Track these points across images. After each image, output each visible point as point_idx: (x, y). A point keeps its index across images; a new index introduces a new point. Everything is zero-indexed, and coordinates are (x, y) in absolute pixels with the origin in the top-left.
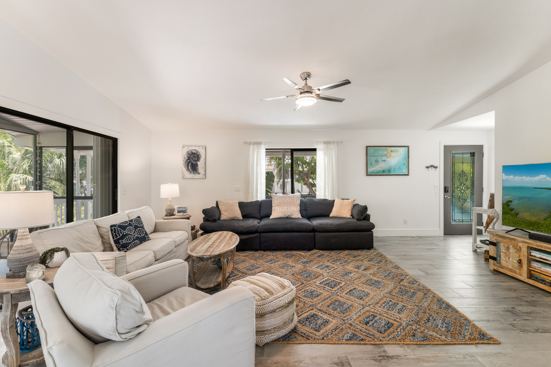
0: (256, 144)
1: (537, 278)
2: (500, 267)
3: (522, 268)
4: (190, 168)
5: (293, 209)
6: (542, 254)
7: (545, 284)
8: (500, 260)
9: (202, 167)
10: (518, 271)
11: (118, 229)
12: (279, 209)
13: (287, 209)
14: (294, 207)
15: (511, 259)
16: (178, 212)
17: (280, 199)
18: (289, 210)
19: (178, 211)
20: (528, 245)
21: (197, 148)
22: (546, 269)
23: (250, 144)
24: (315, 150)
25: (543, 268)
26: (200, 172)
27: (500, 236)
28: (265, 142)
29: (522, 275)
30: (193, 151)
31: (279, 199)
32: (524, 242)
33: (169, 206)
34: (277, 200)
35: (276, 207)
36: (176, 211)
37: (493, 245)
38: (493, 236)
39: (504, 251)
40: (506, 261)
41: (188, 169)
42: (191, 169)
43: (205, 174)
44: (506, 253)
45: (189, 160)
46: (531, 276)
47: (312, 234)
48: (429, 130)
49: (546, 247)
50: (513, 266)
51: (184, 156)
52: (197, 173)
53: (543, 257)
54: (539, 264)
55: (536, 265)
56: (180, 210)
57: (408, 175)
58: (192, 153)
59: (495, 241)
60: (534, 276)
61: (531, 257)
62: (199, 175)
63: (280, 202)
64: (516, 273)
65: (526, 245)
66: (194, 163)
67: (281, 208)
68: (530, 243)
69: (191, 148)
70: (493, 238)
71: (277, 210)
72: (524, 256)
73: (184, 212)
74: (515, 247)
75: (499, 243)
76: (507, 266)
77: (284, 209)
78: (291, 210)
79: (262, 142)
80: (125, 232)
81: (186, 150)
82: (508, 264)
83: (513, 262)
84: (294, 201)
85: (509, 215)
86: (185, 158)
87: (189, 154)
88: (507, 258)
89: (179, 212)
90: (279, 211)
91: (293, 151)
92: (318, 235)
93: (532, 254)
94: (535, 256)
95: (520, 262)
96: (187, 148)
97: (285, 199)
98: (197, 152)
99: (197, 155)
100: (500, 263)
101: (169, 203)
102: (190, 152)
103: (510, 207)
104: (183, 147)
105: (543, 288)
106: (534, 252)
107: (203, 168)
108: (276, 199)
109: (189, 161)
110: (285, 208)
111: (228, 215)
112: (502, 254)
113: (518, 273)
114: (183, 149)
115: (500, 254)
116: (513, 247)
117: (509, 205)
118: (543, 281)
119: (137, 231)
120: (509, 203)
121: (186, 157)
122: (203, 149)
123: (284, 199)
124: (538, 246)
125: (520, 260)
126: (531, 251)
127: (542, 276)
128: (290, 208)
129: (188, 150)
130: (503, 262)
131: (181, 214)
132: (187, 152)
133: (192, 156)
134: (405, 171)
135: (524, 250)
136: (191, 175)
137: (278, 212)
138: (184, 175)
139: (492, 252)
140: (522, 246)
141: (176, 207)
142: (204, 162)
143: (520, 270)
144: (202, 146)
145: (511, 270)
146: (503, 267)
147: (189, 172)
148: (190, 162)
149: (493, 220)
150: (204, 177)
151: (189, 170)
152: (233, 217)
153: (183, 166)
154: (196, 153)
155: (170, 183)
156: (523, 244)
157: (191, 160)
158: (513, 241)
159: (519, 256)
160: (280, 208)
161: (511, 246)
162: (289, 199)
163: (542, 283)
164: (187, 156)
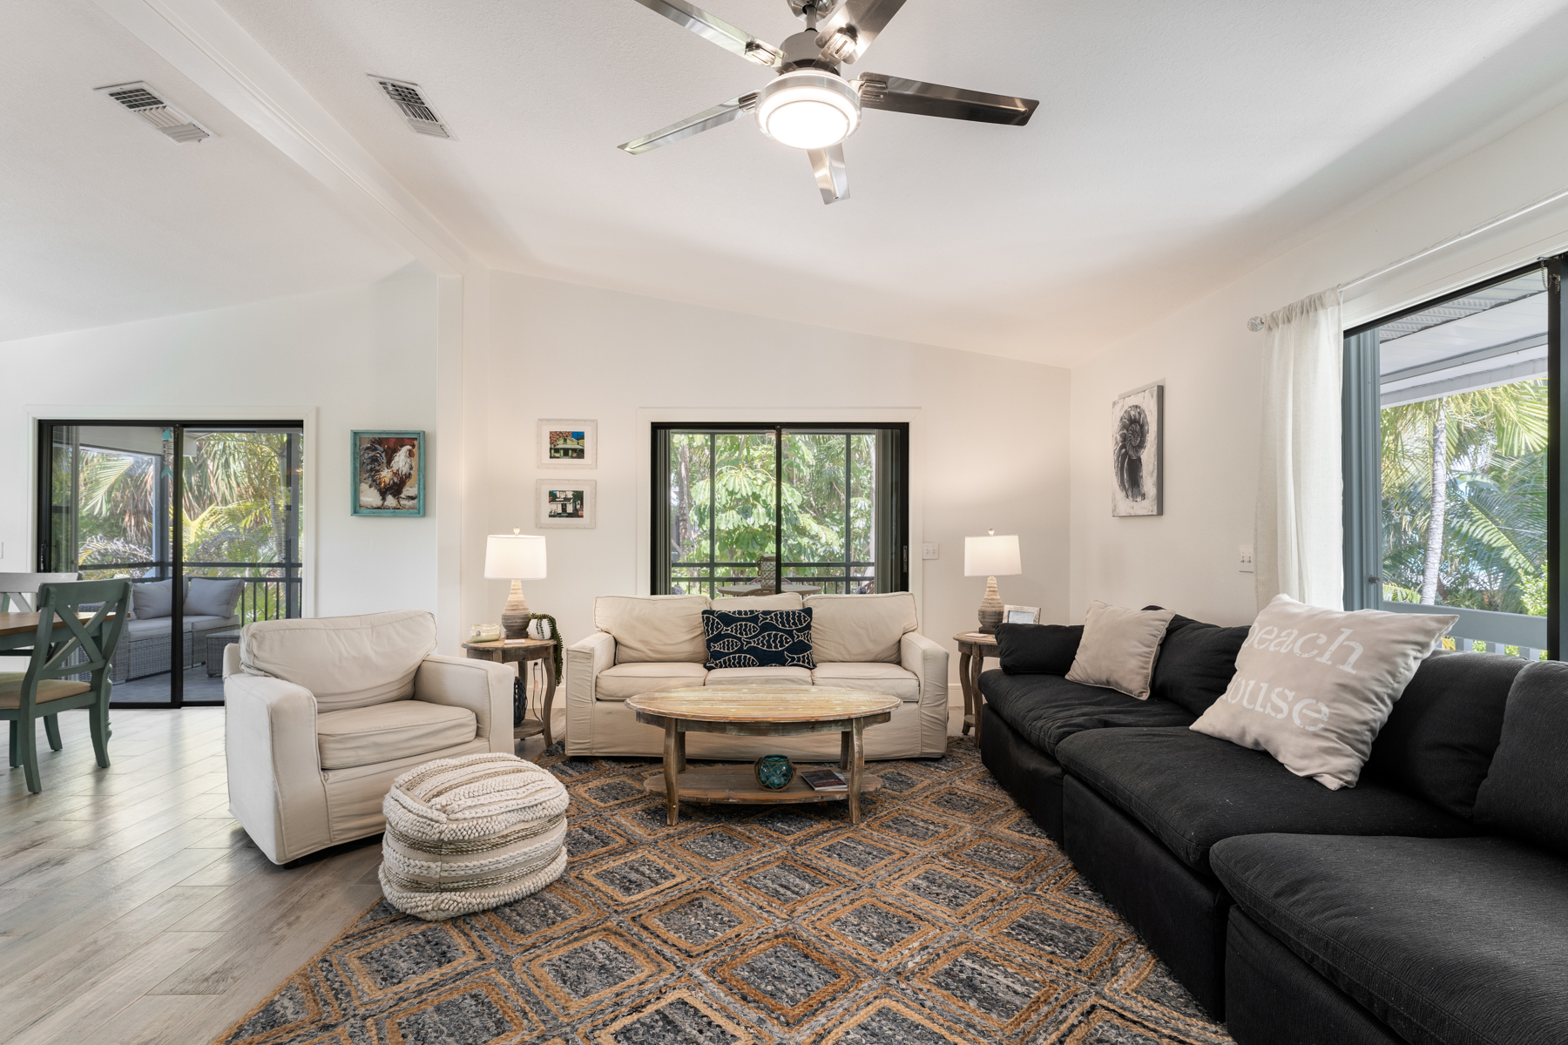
4: (1125, 476)
9: (1151, 467)
11: (713, 620)
14: (1290, 695)
21: (1139, 400)
26: (1145, 488)
30: (1133, 413)
41: (1122, 483)
42: (1127, 482)
43: (1157, 497)
45: (1125, 446)
51: (1115, 436)
52: (1140, 494)
58: (1131, 421)
62: (1144, 503)
66: (1134, 457)
69: (1128, 404)
80: (727, 630)
86: (1116, 443)
87: (1123, 426)
96: (1120, 404)
98: (1139, 413)
99: (1139, 423)
101: (987, 594)
102: (1127, 415)
107: (1152, 474)
109: (1123, 450)
114: (1114, 410)
119: (764, 637)
121: (1119, 437)
122: (1152, 396)
128: (1267, 698)
129: (1122, 413)
132: (1121, 418)
133: (1130, 433)
136: (1129, 504)
138: (1115, 506)
142: (1154, 448)
144: (1151, 388)
147: (1124, 493)
148: (1126, 453)
150: (1155, 508)
151: (1124, 486)
154: (1137, 416)
157: (1127, 448)
164: (1121, 435)
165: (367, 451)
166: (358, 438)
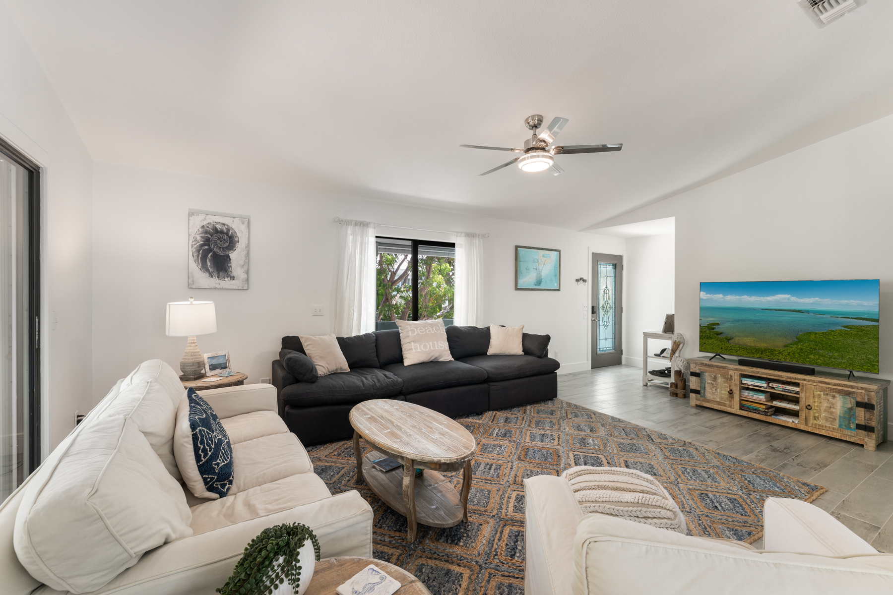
0: (359, 224)
1: (749, 408)
2: (706, 402)
3: (732, 399)
4: (209, 264)
5: (442, 345)
6: (755, 381)
7: (759, 413)
8: (704, 392)
9: (242, 262)
10: (727, 403)
12: (418, 347)
13: (434, 346)
14: (442, 342)
15: (718, 390)
16: (211, 369)
17: (417, 329)
18: (437, 349)
19: (210, 366)
20: (740, 372)
21: (227, 221)
22: (759, 396)
23: (348, 223)
24: (452, 245)
25: (755, 396)
26: (234, 274)
27: (706, 365)
28: (374, 223)
29: (733, 407)
30: (219, 227)
31: (415, 330)
32: (736, 370)
33: (193, 354)
34: (413, 331)
35: (412, 343)
36: (207, 367)
37: (695, 376)
38: (695, 366)
39: (709, 382)
40: (713, 393)
41: (204, 267)
42: (211, 267)
43: (248, 280)
44: (712, 384)
45: (209, 245)
46: (742, 407)
47: (485, 386)
48: (579, 231)
49: (763, 373)
50: (721, 398)
51: (193, 235)
52: (228, 276)
53: (756, 384)
54: (751, 392)
55: (746, 394)
56: (214, 362)
57: (559, 290)
58: (216, 231)
59: (698, 372)
60: (745, 406)
61: (743, 386)
62: (232, 282)
63: (418, 334)
64: (725, 405)
65: (738, 373)
66: (220, 253)
67: (422, 346)
68: (744, 370)
69: (212, 219)
70: (695, 367)
71: (416, 349)
72: (735, 385)
73: (224, 367)
74: (724, 376)
75: (704, 372)
76: (714, 398)
77: (428, 346)
78: (439, 348)
79: (370, 223)
81: (198, 222)
82: (715, 396)
83: (722, 393)
84: (441, 331)
85: (713, 340)
86: (196, 240)
87: (206, 232)
88: (714, 390)
89: (213, 367)
90: (419, 350)
91: (416, 245)
92: (494, 386)
93: (743, 382)
94: (747, 384)
95: (731, 392)
96: (202, 217)
97: (426, 328)
98: (227, 229)
99: (227, 235)
100: (704, 396)
101: (189, 349)
102: (211, 226)
103: (715, 330)
104: (191, 214)
105: (758, 418)
106: (745, 379)
107: (242, 266)
108: (410, 330)
109: (206, 247)
110: (430, 344)
111: (327, 366)
112: (706, 385)
113: (727, 405)
114: (190, 218)
115: (705, 385)
116: (721, 376)
117: (713, 329)
118: (756, 411)
120: (714, 326)
121: (199, 238)
122: (243, 223)
123: (424, 330)
124: (754, 373)
125: (731, 390)
126: (743, 379)
127: (754, 405)
128: (438, 345)
129: (204, 223)
130: (709, 395)
131: (218, 371)
132: (203, 226)
133: (215, 238)
134: (556, 286)
135: (736, 377)
136: (214, 282)
137: (418, 352)
138: (193, 281)
139: (695, 384)
140: (733, 374)
141: (205, 356)
142: (244, 253)
143: (730, 401)
144: (242, 218)
145: (719, 403)
146: (708, 401)
147: (207, 274)
148: (210, 250)
149: (679, 345)
150: (246, 285)
151: (207, 270)
152: (335, 368)
153: (192, 260)
154: (225, 230)
155: (193, 300)
156: (735, 371)
157: (212, 247)
158: (721, 369)
159: (730, 386)
160: (420, 346)
161: (719, 375)
162: (433, 330)
163: (755, 413)
164: (201, 237)
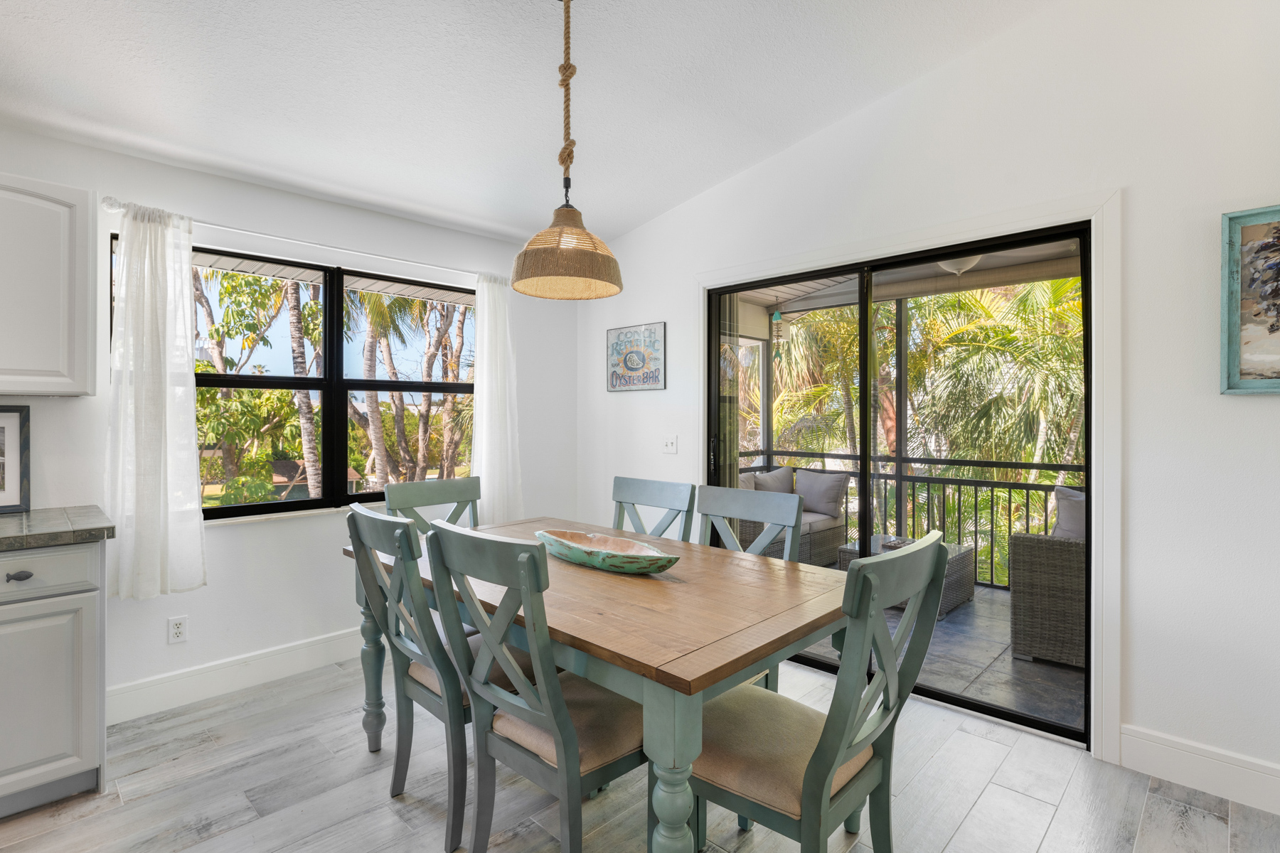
165: (1263, 254)
166: (1238, 228)
